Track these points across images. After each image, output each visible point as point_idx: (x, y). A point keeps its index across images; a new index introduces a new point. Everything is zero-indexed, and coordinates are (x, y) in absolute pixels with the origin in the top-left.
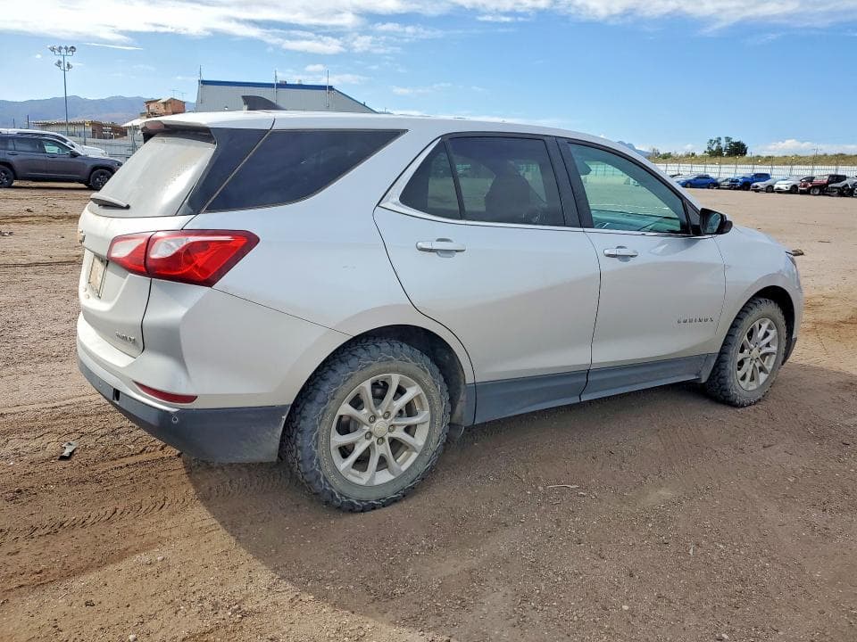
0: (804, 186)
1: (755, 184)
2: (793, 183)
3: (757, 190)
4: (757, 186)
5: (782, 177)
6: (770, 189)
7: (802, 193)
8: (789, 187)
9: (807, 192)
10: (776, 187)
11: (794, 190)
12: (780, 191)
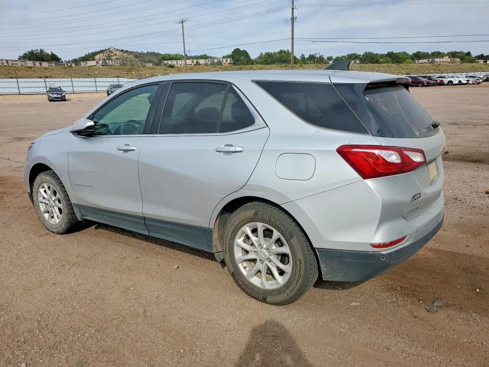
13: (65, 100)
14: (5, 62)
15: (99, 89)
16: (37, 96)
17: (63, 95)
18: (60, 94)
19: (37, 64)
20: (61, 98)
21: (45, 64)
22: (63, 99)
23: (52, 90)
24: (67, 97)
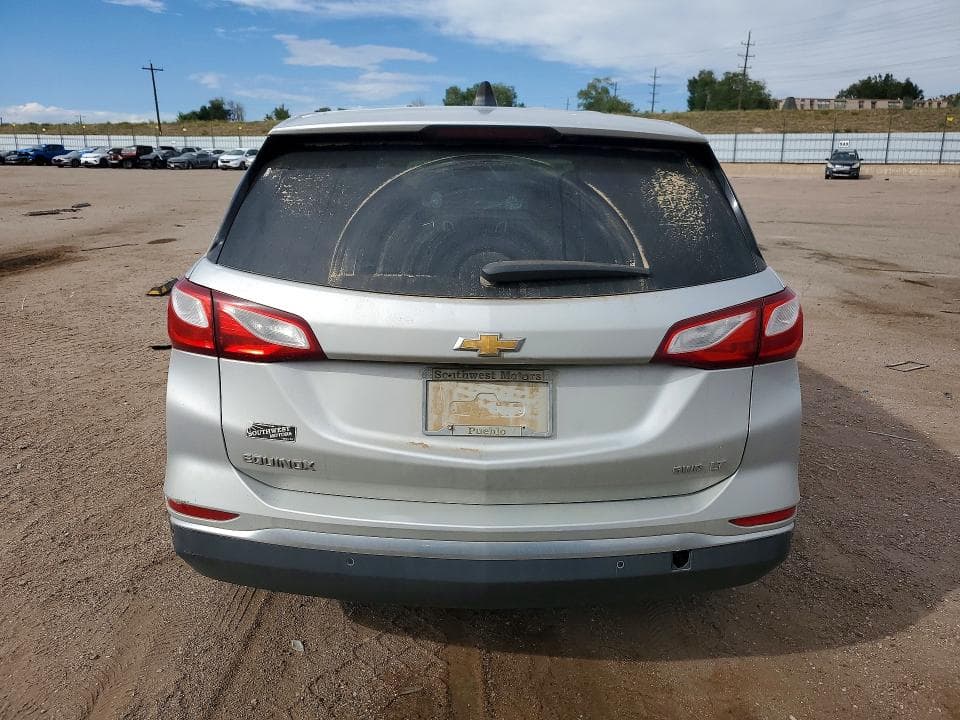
0: (115, 159)
1: (57, 158)
2: (101, 155)
3: (60, 164)
4: (60, 161)
5: (89, 149)
6: (76, 163)
7: (114, 166)
8: (98, 159)
9: (120, 165)
10: (83, 160)
11: (104, 163)
12: (88, 165)
13: (856, 177)
14: (808, 102)
15: (946, 156)
16: (809, 168)
17: (854, 167)
18: (847, 165)
19: (867, 104)
20: (849, 173)
21: (882, 104)
22: (854, 175)
23: (837, 156)
24: (864, 171)
